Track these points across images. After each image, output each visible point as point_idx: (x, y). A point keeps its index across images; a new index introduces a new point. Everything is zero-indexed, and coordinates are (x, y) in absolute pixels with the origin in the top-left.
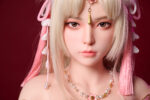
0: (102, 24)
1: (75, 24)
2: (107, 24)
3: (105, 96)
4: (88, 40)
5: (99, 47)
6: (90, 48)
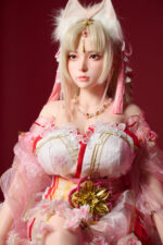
0: (94, 56)
1: (74, 57)
2: (97, 56)
3: (98, 114)
4: (81, 67)
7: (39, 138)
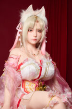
0: (39, 31)
1: (31, 30)
5: (38, 38)
6: (35, 38)
7: (22, 64)
